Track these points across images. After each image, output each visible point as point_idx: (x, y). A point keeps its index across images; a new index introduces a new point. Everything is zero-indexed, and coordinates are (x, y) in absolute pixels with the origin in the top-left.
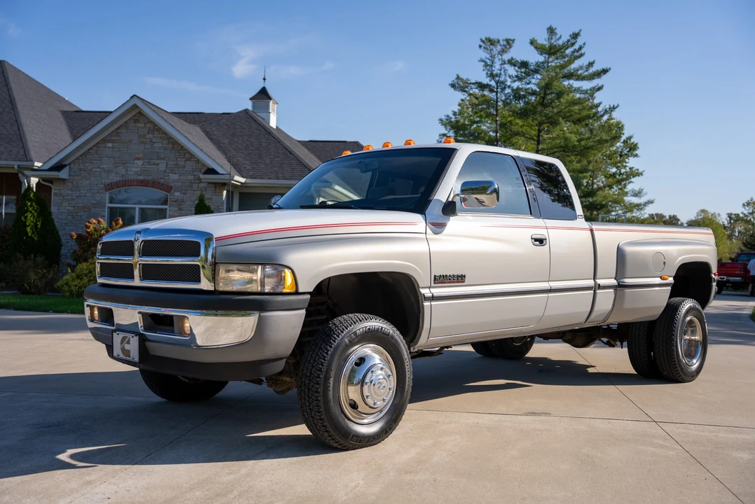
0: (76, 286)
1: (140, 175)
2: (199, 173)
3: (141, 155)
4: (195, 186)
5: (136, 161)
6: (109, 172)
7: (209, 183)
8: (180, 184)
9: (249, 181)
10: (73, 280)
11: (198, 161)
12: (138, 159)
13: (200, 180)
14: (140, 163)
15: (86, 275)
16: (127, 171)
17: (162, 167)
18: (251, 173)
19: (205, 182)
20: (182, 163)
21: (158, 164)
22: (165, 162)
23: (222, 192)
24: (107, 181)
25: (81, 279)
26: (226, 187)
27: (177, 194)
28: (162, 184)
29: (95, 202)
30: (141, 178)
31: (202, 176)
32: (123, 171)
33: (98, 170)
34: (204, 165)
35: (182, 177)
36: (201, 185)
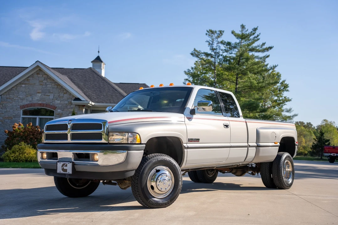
0: (12, 157)
1: (40, 101)
2: (71, 100)
3: (40, 91)
4: (69, 107)
5: (37, 94)
6: (22, 99)
7: (76, 105)
8: (61, 106)
9: (97, 104)
10: (11, 154)
11: (70, 94)
12: (39, 93)
13: (71, 103)
14: (40, 95)
15: (17, 151)
16: (32, 99)
17: (51, 97)
18: (97, 100)
19: (74, 105)
20: (62, 95)
21: (49, 96)
22: (53, 94)
23: (83, 109)
24: (21, 104)
25: (15, 153)
26: (85, 107)
27: (59, 111)
28: (51, 106)
29: (15, 115)
30: (40, 102)
31: (73, 102)
32: (31, 99)
33: (17, 98)
34: (73, 96)
35: (62, 102)
36: (72, 106)
